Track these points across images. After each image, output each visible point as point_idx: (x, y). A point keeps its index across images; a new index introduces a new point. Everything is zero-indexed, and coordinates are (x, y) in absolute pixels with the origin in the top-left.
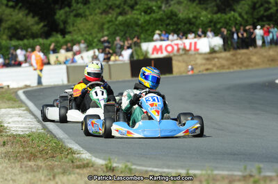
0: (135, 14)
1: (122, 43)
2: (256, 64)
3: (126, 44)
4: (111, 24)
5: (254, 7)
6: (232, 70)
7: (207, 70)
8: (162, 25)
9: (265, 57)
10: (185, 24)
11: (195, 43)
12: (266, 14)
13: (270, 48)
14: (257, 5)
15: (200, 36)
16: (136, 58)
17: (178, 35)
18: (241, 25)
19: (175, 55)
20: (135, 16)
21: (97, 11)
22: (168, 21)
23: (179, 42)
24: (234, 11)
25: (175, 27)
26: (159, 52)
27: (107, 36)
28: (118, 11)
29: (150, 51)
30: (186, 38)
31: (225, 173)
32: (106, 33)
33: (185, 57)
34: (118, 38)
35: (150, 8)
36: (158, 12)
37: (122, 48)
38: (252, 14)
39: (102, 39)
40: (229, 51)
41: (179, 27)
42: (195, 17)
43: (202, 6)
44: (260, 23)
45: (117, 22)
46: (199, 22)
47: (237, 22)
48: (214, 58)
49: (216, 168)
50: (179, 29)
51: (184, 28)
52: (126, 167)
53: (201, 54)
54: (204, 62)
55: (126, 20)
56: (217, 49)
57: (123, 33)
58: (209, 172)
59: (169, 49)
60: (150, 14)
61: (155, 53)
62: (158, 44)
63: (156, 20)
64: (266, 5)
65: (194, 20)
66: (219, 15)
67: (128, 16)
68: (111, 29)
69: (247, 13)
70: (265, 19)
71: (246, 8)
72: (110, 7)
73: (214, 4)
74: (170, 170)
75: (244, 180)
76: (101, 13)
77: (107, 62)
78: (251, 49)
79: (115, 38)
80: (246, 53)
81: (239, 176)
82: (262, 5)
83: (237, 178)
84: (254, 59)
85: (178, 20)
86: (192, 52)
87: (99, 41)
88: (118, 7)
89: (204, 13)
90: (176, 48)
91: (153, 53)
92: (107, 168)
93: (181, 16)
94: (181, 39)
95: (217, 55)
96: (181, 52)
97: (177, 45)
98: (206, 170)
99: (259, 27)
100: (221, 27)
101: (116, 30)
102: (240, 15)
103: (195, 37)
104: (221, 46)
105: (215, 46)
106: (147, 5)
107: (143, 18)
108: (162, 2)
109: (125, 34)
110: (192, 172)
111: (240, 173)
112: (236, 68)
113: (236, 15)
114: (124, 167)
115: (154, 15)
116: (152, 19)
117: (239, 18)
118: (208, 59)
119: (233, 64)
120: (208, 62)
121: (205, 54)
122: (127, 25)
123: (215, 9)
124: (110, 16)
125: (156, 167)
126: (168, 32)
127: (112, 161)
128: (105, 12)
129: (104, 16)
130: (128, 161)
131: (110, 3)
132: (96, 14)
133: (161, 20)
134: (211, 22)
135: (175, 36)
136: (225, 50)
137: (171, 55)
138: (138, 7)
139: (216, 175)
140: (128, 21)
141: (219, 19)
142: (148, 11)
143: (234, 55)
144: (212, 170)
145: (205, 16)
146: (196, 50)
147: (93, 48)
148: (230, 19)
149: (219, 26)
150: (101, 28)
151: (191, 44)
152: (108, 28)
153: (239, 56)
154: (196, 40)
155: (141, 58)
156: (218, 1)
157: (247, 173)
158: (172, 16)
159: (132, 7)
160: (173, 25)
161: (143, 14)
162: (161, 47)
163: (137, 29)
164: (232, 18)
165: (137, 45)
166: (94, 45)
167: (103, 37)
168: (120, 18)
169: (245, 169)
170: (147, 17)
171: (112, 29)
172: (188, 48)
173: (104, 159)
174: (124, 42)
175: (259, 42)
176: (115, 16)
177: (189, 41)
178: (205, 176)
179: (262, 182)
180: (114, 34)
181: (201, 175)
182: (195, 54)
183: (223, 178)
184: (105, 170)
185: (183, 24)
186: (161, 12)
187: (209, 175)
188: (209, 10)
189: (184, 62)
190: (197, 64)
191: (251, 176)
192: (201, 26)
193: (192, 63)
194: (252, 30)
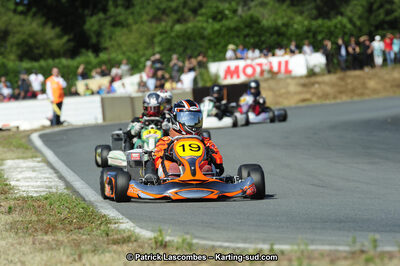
0: (199, 21)
1: (180, 64)
2: (375, 91)
3: (187, 65)
4: (164, 36)
5: (370, 10)
6: (339, 101)
7: (304, 100)
8: (238, 37)
9: (386, 81)
10: (272, 35)
11: (287, 63)
12: (389, 18)
13: (393, 69)
14: (375, 7)
15: (292, 52)
16: (200, 84)
17: (261, 51)
20: (200, 25)
21: (145, 17)
22: (246, 31)
23: (263, 60)
24: (342, 14)
25: (257, 39)
26: (235, 76)
27: (159, 53)
28: (175, 17)
29: (222, 74)
30: (274, 55)
31: (327, 248)
32: (157, 49)
33: (272, 83)
34: (175, 57)
35: (221, 12)
36: (232, 18)
37: (181, 71)
38: (368, 19)
39: (152, 58)
40: (335, 73)
41: (263, 39)
42: (286, 25)
43: (296, 9)
44: (380, 32)
45: (173, 34)
46: (291, 31)
47: (346, 30)
48: (313, 84)
49: (313, 242)
50: (263, 43)
51: (269, 41)
52: (184, 241)
53: (295, 78)
54: (299, 89)
55: (186, 31)
56: (317, 70)
57: (181, 49)
58: (302, 247)
59: (249, 71)
60: (221, 20)
61: (229, 77)
62: (233, 64)
63: (229, 29)
64: (388, 6)
65: (284, 29)
66: (320, 21)
67: (190, 25)
68: (164, 43)
69: (360, 17)
70: (386, 26)
71: (359, 10)
72: (164, 12)
73: (312, 5)
74: (246, 245)
75: (353, 258)
76: (150, 21)
78: (367, 69)
79: (171, 56)
80: (359, 77)
81: (345, 252)
82: (381, 6)
83: (344, 254)
84: (372, 84)
85: (262, 28)
86: (282, 75)
88: (175, 11)
89: (299, 18)
90: (258, 69)
91: (225, 78)
92: (156, 243)
93: (265, 23)
94: (266, 56)
95: (319, 79)
96: (266, 75)
97: (260, 65)
98: (298, 245)
99: (378, 38)
100: (323, 39)
101: (172, 44)
102: (351, 21)
104: (323, 66)
105: (315, 66)
106: (217, 7)
107: (211, 27)
108: (238, 4)
109: (186, 49)
110: (277, 247)
111: (347, 248)
112: (345, 98)
113: (345, 21)
114: (180, 240)
115: (226, 23)
116: (224, 29)
117: (349, 26)
118: (304, 85)
119: (341, 92)
120: (305, 89)
121: (301, 77)
122: (188, 37)
123: (314, 12)
124: (163, 24)
125: (227, 241)
126: (247, 47)
127: (164, 232)
128: (156, 19)
129: (154, 25)
130: (187, 233)
131: (163, 6)
132: (142, 23)
133: (237, 29)
134: (308, 31)
135: (257, 52)
136: (329, 72)
138: (203, 11)
139: (313, 251)
140: (189, 31)
141: (320, 26)
142: (218, 16)
143: (342, 79)
144: (307, 245)
145: (300, 22)
146: (288, 71)
147: (140, 71)
148: (336, 27)
149: (320, 37)
150: (151, 42)
151: (280, 64)
152: (160, 42)
153: (349, 81)
154: (287, 57)
155: (208, 84)
156: (318, 1)
157: (357, 247)
158: (253, 22)
159: (195, 11)
160: (253, 36)
161: (210, 21)
162: (237, 68)
163: (201, 42)
164: (339, 26)
165: (203, 65)
166: (140, 66)
167: (154, 54)
168: (178, 27)
169: (354, 242)
170: (217, 26)
171: (166, 44)
172: (275, 69)
173: (152, 231)
175: (379, 60)
176: (170, 24)
177: (278, 59)
178: (296, 252)
179: (378, 261)
180: (169, 51)
181: (292, 251)
182: (286, 78)
183: (322, 255)
184: (154, 245)
185: (268, 35)
186: (236, 19)
187: (302, 252)
188: (306, 14)
189: (271, 89)
190: (288, 93)
191: (362, 252)
192: (294, 38)
193: (283, 91)
194: (367, 43)
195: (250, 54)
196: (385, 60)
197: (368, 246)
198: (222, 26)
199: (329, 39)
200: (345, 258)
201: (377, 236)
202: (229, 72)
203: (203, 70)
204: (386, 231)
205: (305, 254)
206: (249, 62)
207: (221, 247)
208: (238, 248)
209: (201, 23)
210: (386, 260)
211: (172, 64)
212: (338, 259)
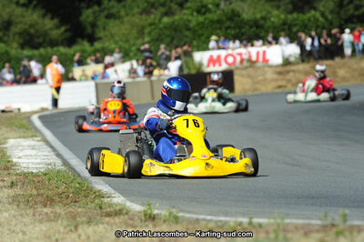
0: (185, 14)
1: (168, 53)
2: (345, 79)
3: (174, 54)
4: (153, 27)
5: (341, 5)
7: (280, 87)
8: (220, 29)
9: (355, 70)
10: (251, 27)
11: (264, 52)
12: (357, 13)
14: (345, 3)
15: (270, 43)
16: (186, 71)
17: (241, 42)
18: (324, 28)
19: (237, 68)
20: (185, 17)
21: (136, 10)
22: (228, 23)
23: (243, 50)
24: (315, 9)
25: (237, 31)
26: (217, 65)
27: (149, 43)
28: (163, 10)
29: (205, 62)
30: (252, 45)
31: (301, 221)
32: (147, 39)
33: (251, 71)
34: (162, 46)
35: (205, 6)
36: (215, 12)
37: (168, 59)
38: (338, 13)
39: (142, 48)
40: (309, 62)
41: (243, 30)
42: (264, 18)
43: (273, 4)
44: (349, 25)
45: (161, 26)
46: (268, 24)
47: (319, 24)
48: (288, 72)
49: (288, 216)
50: (243, 34)
51: (249, 32)
52: (170, 214)
53: (271, 66)
54: (275, 76)
55: (173, 23)
56: (292, 59)
57: (168, 40)
58: (279, 221)
59: (230, 60)
60: (205, 13)
61: (211, 65)
62: (215, 53)
63: (212, 22)
64: (357, 2)
65: (262, 22)
66: (295, 15)
67: (177, 17)
68: (153, 33)
69: (331, 12)
70: (355, 20)
71: (331, 5)
72: (153, 5)
74: (228, 219)
75: (324, 231)
76: (141, 14)
77: (149, 78)
78: (337, 60)
79: (159, 46)
80: (330, 66)
81: (318, 225)
82: (351, 2)
83: (316, 228)
84: (341, 72)
85: (242, 21)
86: (260, 64)
87: (139, 50)
88: (163, 5)
89: (275, 12)
90: (238, 59)
91: (208, 66)
92: (145, 215)
93: (245, 16)
94: (245, 46)
95: (294, 68)
96: (245, 64)
97: (240, 54)
98: (275, 219)
99: (347, 31)
101: (160, 35)
102: (323, 15)
103: (264, 44)
104: (298, 56)
105: (290, 56)
106: (201, 2)
107: (195, 19)
109: (172, 39)
110: (256, 220)
111: (319, 222)
113: (318, 15)
114: (167, 214)
115: (209, 16)
116: (207, 22)
117: (321, 19)
118: (280, 73)
120: (281, 77)
121: (277, 66)
122: (174, 28)
123: (290, 7)
124: (152, 16)
125: (210, 215)
127: (152, 207)
128: (145, 12)
129: (144, 17)
130: (174, 207)
132: (133, 15)
133: (219, 21)
134: (284, 23)
135: (237, 42)
136: (303, 61)
137: (233, 68)
138: (189, 4)
139: (288, 224)
140: (176, 23)
141: (295, 20)
142: (202, 10)
144: (283, 218)
145: (277, 16)
146: (265, 61)
147: (130, 59)
148: (309, 20)
149: (295, 29)
150: (141, 33)
151: (258, 53)
152: (150, 33)
154: (264, 48)
155: (193, 72)
157: (328, 221)
158: (234, 16)
159: (181, 5)
160: (234, 28)
161: (195, 14)
162: (219, 57)
163: (187, 33)
164: (312, 19)
165: (188, 54)
166: (131, 54)
167: (143, 44)
168: (166, 20)
169: (326, 216)
170: (201, 19)
171: (155, 34)
172: (254, 58)
173: (142, 205)
174: (171, 51)
175: (348, 51)
176: (158, 16)
177: (256, 50)
178: (272, 225)
179: (347, 234)
180: (157, 41)
181: (268, 224)
182: (264, 66)
183: (297, 228)
184: (143, 218)
185: (248, 27)
186: (219, 12)
187: (279, 225)
188: (282, 8)
189: (249, 76)
190: (265, 80)
191: (333, 225)
192: (271, 30)
193: (260, 78)
194: (338, 35)
195: (231, 44)
196: (354, 51)
197: (338, 220)
198: (205, 19)
199: (303, 32)
200: (317, 231)
201: (347, 211)
202: (212, 61)
203: (188, 59)
204: (354, 207)
205: (281, 227)
206: (230, 51)
207: (204, 220)
208: (221, 221)
209: (186, 16)
210: (355, 233)
211: (159, 53)
212: (311, 232)
